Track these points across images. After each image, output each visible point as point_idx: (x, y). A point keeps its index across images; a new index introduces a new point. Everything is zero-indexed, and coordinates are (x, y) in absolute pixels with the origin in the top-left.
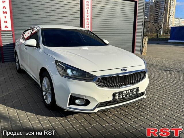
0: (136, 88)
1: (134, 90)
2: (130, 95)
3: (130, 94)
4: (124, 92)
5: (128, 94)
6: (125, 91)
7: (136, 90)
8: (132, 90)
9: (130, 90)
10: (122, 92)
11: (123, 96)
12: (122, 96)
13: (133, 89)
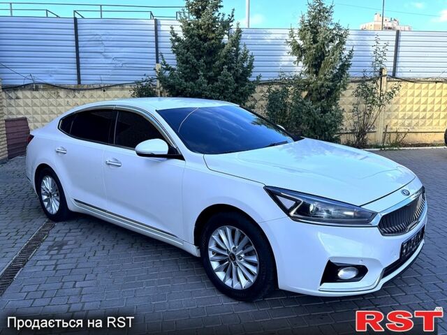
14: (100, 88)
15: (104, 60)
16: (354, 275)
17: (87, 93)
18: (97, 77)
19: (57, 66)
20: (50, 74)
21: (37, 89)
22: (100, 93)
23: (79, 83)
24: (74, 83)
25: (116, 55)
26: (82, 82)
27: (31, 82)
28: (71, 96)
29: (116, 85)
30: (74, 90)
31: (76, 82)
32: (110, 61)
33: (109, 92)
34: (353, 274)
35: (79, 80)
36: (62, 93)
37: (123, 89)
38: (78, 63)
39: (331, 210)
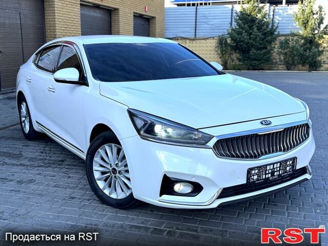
0: (291, 159)
1: (288, 163)
2: (281, 173)
3: (279, 171)
4: (268, 168)
5: (277, 171)
6: (270, 164)
7: (291, 162)
8: (283, 163)
9: (280, 162)
10: (264, 166)
11: (266, 174)
12: (264, 176)
13: (286, 161)
14: (204, 39)
15: (206, 26)
16: (190, 191)
17: (198, 41)
18: (203, 34)
19: (187, 29)
20: (183, 32)
21: (178, 39)
22: (204, 41)
23: (195, 36)
24: (193, 37)
25: (212, 23)
26: (197, 36)
27: (175, 36)
28: (191, 42)
29: (211, 37)
30: (193, 40)
31: (194, 36)
32: (209, 26)
33: (208, 41)
34: (189, 189)
35: (195, 35)
36: (188, 41)
37: (214, 39)
38: (196, 27)
39: (170, 130)
